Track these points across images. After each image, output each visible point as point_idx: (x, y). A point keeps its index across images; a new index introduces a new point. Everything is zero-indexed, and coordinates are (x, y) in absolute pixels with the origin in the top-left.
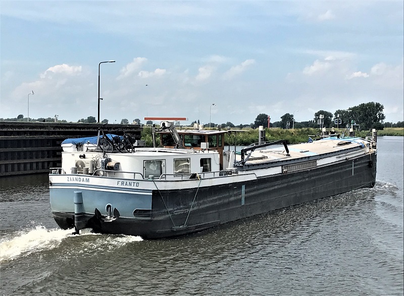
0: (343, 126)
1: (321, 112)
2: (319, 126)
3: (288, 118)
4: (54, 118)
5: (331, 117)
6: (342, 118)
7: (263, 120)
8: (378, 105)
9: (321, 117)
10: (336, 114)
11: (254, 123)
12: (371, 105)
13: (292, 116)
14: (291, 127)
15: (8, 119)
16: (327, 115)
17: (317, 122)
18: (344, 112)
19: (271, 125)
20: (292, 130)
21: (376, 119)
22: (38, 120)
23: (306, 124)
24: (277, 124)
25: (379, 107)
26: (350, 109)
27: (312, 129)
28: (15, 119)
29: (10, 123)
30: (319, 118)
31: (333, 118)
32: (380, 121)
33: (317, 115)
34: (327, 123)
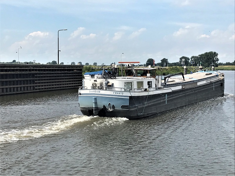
0: (196, 65)
1: (183, 57)
2: (182, 65)
3: (164, 61)
4: (33, 62)
5: (189, 60)
6: (195, 60)
7: (150, 62)
8: (215, 53)
9: (183, 60)
10: (191, 58)
11: (146, 64)
12: (211, 53)
13: (167, 59)
14: (166, 66)
15: (7, 63)
16: (186, 59)
17: (181, 63)
18: (196, 57)
19: (156, 65)
20: (167, 67)
21: (214, 61)
22: (24, 63)
23: (175, 64)
24: (158, 64)
25: (215, 54)
26: (199, 55)
27: (178, 67)
28: (11, 63)
29: (8, 65)
30: (182, 61)
31: (190, 61)
32: (216, 62)
33: (181, 59)
34: (187, 63)
